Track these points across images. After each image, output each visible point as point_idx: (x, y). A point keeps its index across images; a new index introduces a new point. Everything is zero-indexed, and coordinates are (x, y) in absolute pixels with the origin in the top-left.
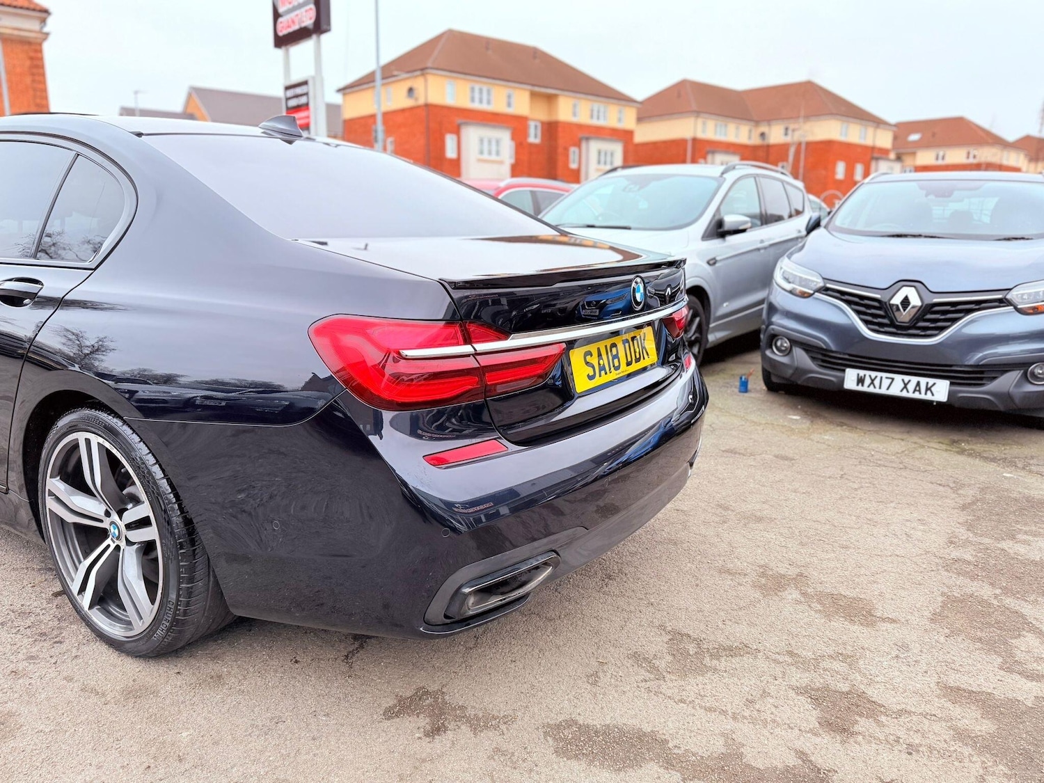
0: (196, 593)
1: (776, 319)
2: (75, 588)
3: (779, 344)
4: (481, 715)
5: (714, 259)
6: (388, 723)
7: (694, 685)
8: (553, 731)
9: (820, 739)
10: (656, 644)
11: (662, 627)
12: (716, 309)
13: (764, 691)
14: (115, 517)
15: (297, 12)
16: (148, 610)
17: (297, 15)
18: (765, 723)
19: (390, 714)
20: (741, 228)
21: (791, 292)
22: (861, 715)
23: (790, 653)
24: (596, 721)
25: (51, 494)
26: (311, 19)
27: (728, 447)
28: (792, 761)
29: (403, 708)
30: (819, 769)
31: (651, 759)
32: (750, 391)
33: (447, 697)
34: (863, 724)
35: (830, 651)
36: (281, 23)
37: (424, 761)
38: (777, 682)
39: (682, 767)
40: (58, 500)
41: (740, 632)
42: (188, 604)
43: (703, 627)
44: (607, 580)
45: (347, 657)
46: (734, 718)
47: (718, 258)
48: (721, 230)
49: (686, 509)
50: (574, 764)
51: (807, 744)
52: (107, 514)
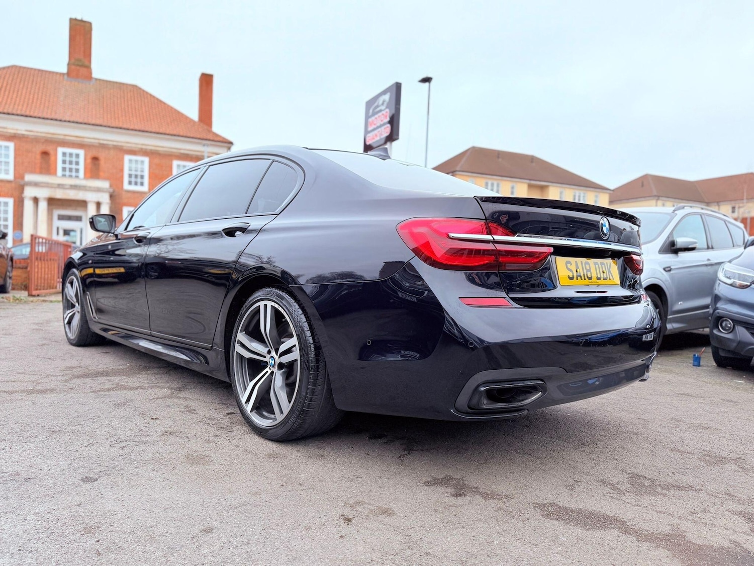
0: (316, 393)
1: (719, 305)
2: (243, 399)
3: (724, 324)
4: (489, 493)
5: (670, 267)
6: (428, 487)
7: (646, 500)
8: (542, 507)
9: (751, 537)
10: (620, 478)
11: (624, 471)
12: (672, 306)
13: (705, 509)
14: (273, 353)
15: (379, 129)
16: (287, 407)
18: (705, 524)
19: (427, 484)
20: (690, 246)
21: (731, 285)
23: (729, 495)
24: (573, 506)
25: (239, 342)
27: (682, 392)
28: (726, 544)
29: (435, 482)
30: (749, 552)
31: (613, 528)
32: (703, 366)
33: (466, 482)
36: (369, 137)
37: (450, 506)
38: (715, 507)
39: (636, 535)
40: (243, 346)
41: (688, 479)
42: (311, 400)
43: (657, 474)
44: (582, 445)
45: (400, 457)
46: (679, 518)
47: (672, 267)
48: (675, 248)
49: (646, 418)
50: (554, 522)
51: (741, 539)
52: (269, 352)
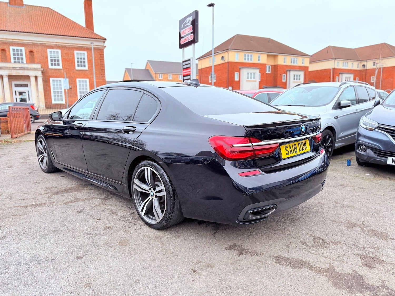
0: (175, 210)
1: (360, 138)
2: (140, 210)
3: (362, 147)
4: (253, 252)
5: (337, 116)
6: (226, 251)
7: (320, 251)
8: (275, 258)
9: (362, 268)
10: (309, 239)
11: (311, 235)
12: (338, 135)
13: (344, 254)
14: (152, 190)
15: (188, 36)
16: (161, 216)
17: (187, 37)
18: (343, 262)
19: (226, 249)
20: (347, 105)
21: (366, 129)
22: (377, 263)
24: (289, 257)
25: (135, 184)
26: (192, 38)
27: (341, 184)
28: (351, 272)
29: (230, 248)
30: (360, 275)
31: (305, 267)
32: (352, 165)
33: (243, 247)
34: (377, 266)
35: (369, 246)
36: (182, 40)
37: (237, 261)
38: (349, 252)
39: (315, 270)
40: (137, 185)
41: (338, 238)
42: (172, 213)
43: (325, 236)
44: (293, 221)
45: (213, 234)
46: (333, 260)
47: (338, 116)
48: (340, 106)
49: (322, 202)
50: (281, 266)
51: (357, 269)
52: (150, 189)
